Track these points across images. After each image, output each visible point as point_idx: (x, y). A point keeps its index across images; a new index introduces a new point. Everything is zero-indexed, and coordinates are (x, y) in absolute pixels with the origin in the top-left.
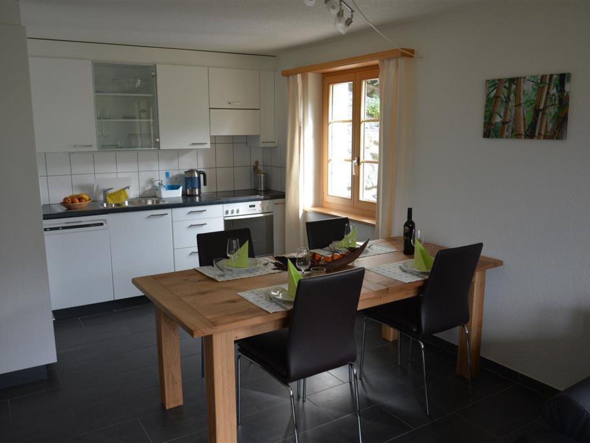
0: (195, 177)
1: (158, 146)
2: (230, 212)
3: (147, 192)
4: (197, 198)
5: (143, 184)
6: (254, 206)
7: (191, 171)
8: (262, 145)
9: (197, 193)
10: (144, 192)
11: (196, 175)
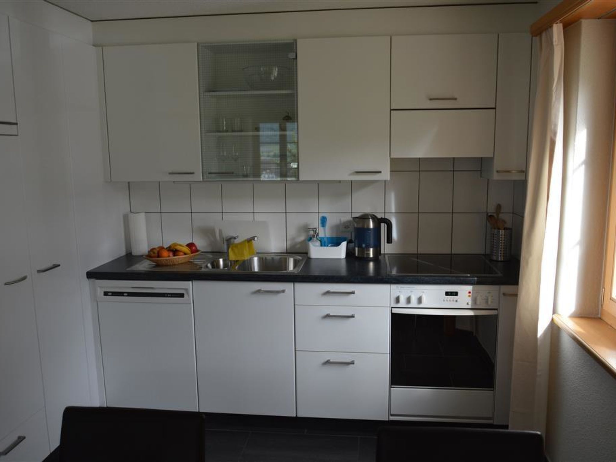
0: (369, 229)
1: (297, 176)
2: (403, 300)
3: (298, 246)
4: (371, 265)
5: (292, 232)
6: (456, 294)
7: (364, 218)
8: (496, 177)
9: (371, 256)
10: (294, 246)
11: (371, 226)
